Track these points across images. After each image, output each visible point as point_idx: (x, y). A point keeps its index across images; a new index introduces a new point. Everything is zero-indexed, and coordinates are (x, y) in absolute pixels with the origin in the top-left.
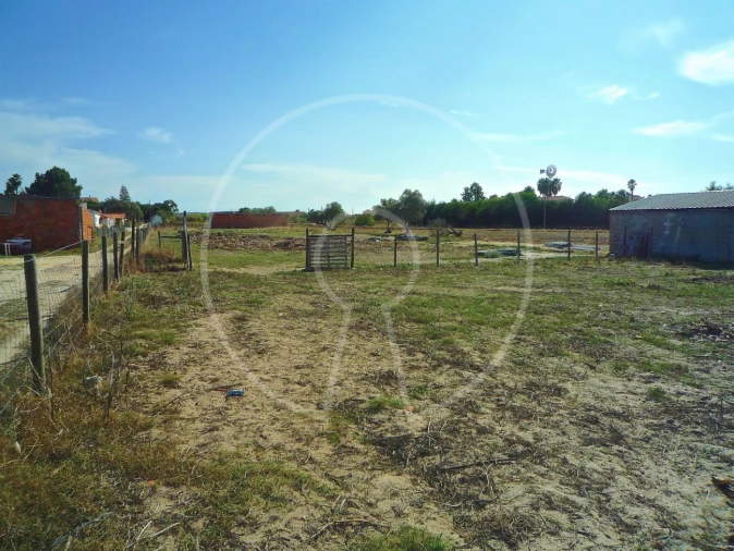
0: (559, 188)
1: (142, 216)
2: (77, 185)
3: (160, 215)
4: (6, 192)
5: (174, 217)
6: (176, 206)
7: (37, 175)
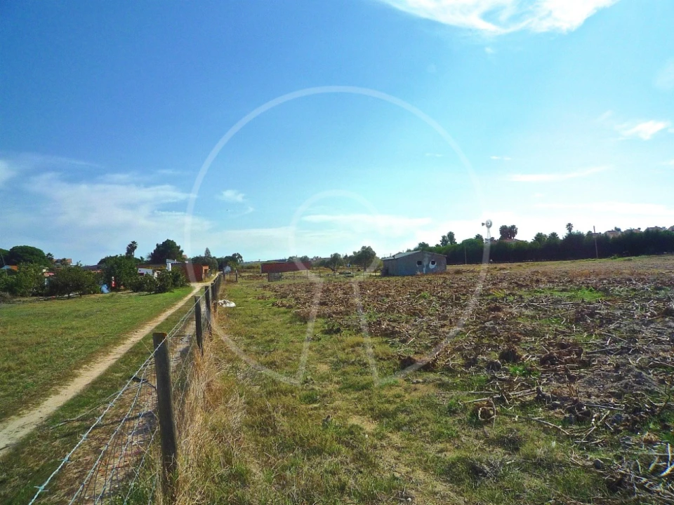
0: (516, 233)
1: (218, 266)
2: (180, 249)
3: (229, 266)
4: (127, 253)
5: (240, 266)
6: (241, 257)
7: (157, 245)
